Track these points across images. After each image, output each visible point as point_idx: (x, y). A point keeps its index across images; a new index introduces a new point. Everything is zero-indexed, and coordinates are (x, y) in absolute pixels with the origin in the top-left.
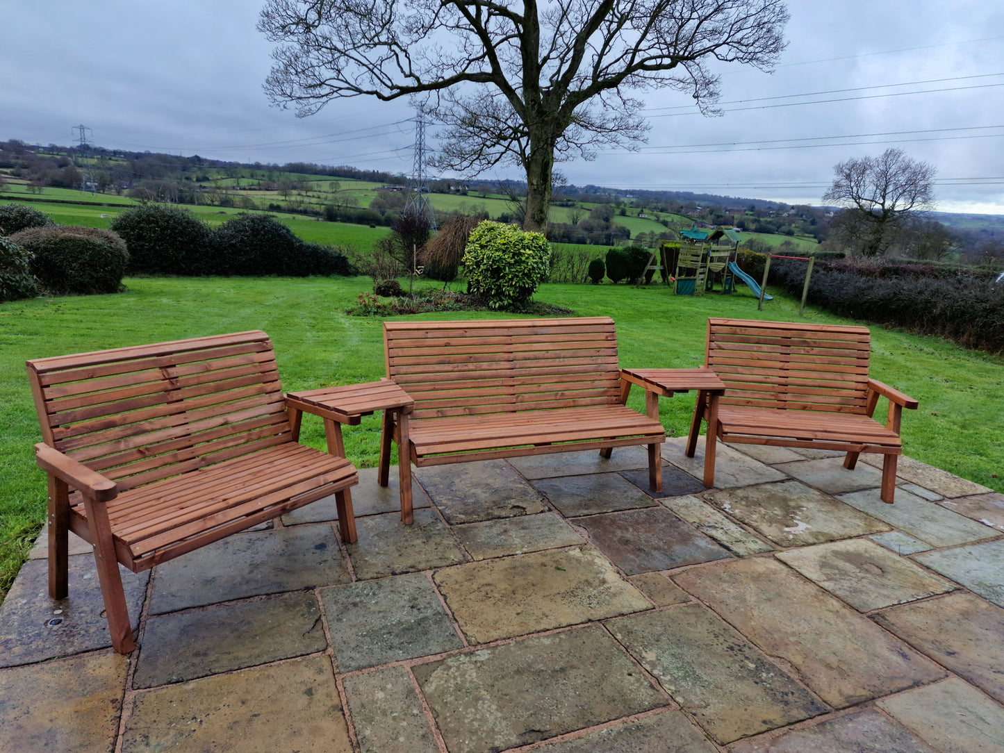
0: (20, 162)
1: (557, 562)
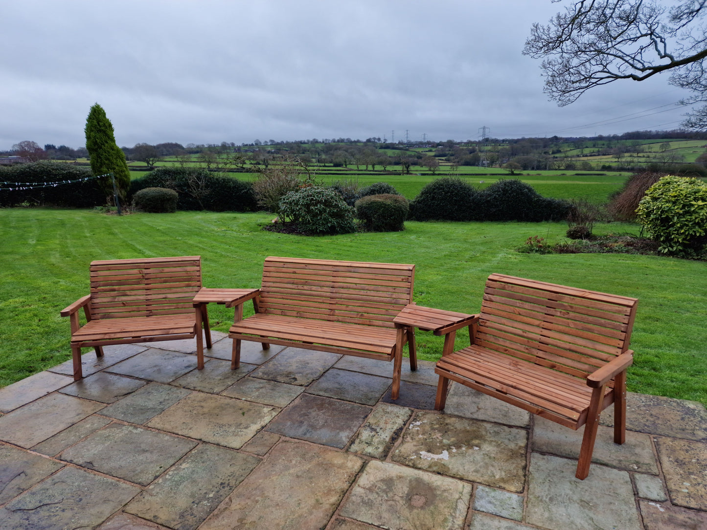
1: (249, 410)
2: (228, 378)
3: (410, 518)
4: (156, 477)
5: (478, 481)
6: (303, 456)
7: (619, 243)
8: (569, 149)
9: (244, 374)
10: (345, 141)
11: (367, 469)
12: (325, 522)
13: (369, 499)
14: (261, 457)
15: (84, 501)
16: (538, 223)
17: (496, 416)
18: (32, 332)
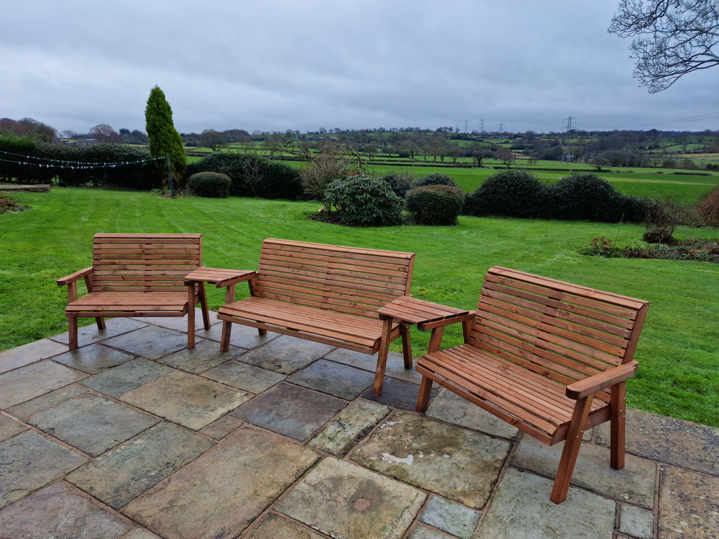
0: (529, 145)
1: (223, 393)
2: (213, 360)
3: (346, 522)
4: (108, 450)
5: (436, 491)
6: (258, 445)
7: (703, 250)
8: (669, 144)
9: (231, 358)
10: (414, 130)
11: (320, 465)
12: (256, 514)
13: (310, 497)
14: (216, 441)
15: (32, 465)
16: (614, 224)
17: (481, 424)
18: (52, 301)
